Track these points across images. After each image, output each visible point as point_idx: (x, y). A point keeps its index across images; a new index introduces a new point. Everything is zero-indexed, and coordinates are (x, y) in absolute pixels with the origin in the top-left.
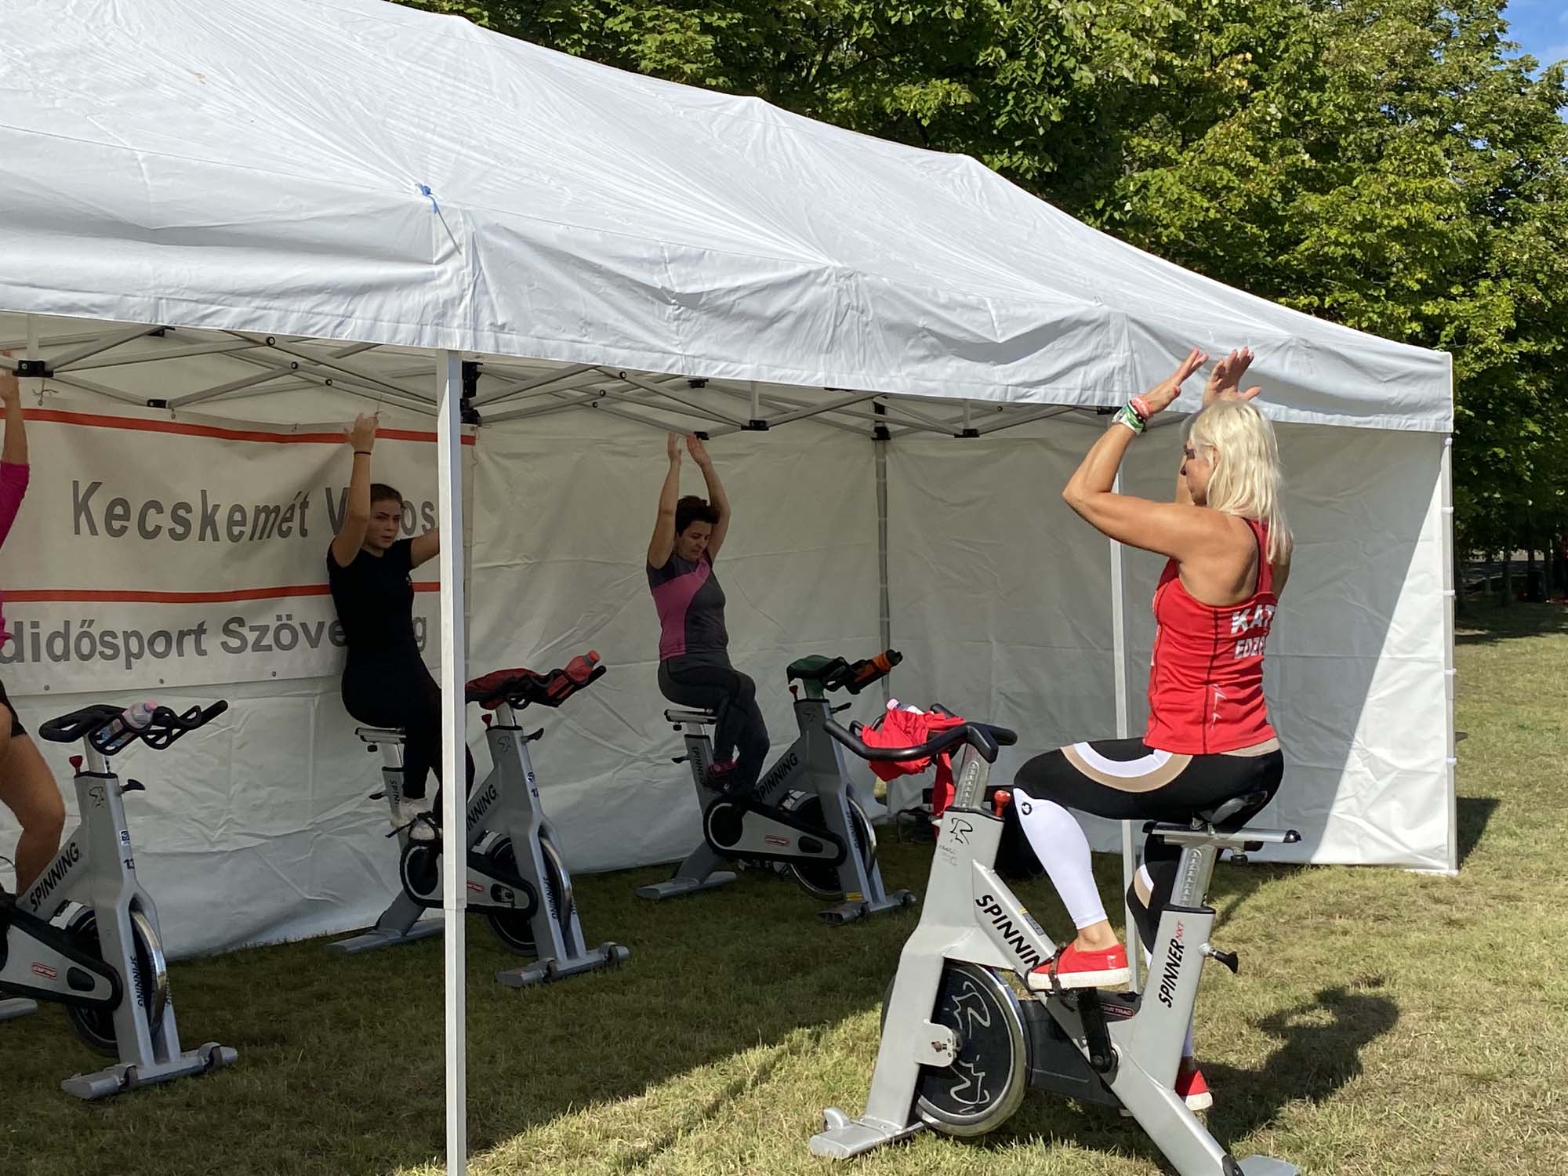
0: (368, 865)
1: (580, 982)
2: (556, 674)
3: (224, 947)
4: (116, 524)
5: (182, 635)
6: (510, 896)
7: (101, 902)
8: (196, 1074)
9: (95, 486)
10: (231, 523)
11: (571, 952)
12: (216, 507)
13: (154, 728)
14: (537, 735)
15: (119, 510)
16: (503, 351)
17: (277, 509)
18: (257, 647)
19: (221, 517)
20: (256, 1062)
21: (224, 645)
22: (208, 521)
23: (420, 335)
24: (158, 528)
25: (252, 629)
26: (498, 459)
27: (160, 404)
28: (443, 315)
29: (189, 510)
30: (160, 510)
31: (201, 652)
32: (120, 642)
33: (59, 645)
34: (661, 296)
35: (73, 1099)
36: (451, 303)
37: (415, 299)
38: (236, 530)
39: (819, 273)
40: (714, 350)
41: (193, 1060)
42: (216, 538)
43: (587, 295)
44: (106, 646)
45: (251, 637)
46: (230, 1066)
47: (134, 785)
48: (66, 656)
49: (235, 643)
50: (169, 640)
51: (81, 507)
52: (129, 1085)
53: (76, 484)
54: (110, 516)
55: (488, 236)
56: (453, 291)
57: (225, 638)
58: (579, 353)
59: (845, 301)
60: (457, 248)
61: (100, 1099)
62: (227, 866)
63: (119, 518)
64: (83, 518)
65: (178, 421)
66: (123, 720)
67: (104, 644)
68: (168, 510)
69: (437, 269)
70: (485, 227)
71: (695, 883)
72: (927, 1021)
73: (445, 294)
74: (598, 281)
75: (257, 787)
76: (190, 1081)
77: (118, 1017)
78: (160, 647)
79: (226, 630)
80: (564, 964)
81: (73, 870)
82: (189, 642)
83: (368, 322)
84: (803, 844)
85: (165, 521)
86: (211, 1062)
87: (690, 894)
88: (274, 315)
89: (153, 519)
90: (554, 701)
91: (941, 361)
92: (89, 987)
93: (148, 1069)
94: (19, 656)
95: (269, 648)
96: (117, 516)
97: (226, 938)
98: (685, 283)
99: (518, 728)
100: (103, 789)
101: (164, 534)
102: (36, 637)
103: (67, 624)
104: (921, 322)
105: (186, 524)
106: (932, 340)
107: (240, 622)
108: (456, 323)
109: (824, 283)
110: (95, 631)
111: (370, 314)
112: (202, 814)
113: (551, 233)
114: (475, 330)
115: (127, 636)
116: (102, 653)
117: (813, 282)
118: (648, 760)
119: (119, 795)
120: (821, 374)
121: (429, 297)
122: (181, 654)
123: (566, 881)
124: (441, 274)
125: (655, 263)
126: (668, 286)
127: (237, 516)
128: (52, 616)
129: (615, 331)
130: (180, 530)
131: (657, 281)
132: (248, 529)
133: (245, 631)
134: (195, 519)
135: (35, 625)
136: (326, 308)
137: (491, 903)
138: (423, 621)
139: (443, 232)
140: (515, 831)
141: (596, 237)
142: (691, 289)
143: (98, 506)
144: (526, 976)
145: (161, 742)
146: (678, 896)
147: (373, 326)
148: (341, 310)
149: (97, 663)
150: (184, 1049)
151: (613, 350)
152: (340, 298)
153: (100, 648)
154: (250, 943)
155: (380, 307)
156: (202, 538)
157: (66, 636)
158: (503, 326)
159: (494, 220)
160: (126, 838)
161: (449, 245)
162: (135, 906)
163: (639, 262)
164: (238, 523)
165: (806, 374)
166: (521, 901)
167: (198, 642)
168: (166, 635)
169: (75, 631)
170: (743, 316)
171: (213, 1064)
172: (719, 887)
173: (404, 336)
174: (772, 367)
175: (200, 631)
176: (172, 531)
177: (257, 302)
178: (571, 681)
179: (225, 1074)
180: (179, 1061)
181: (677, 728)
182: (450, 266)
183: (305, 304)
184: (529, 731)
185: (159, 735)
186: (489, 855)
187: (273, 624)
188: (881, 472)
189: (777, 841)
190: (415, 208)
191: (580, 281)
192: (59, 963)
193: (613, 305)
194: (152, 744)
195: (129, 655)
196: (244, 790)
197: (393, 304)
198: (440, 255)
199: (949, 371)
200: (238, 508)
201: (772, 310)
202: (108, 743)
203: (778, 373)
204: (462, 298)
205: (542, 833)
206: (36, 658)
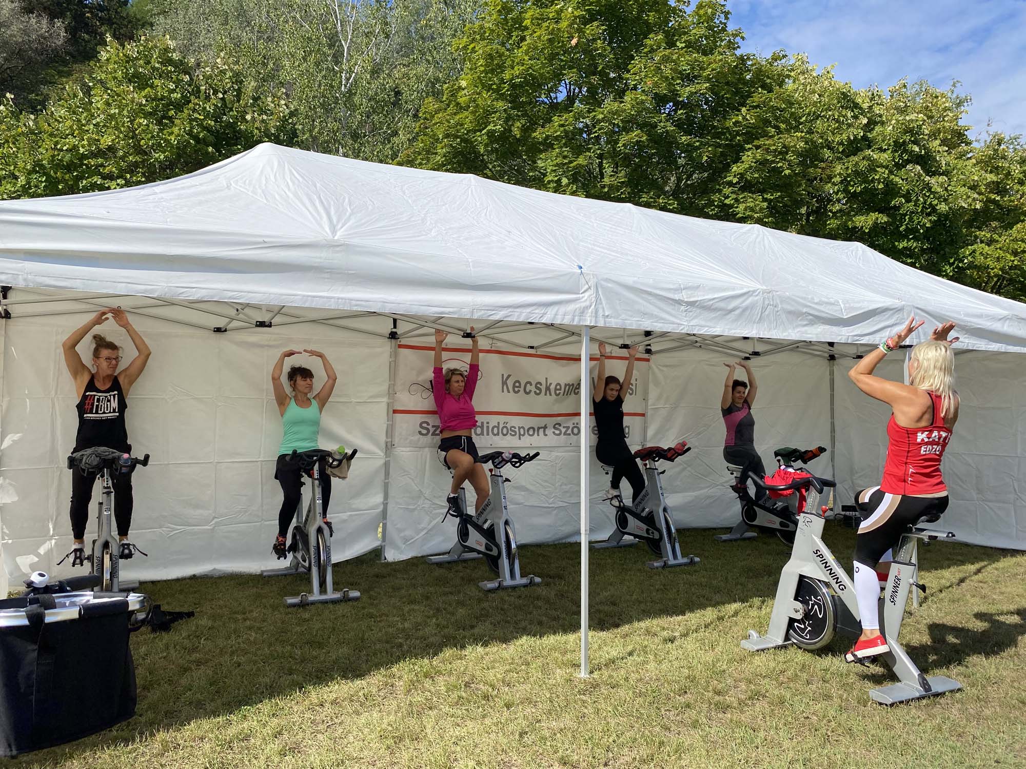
0: (608, 517)
1: (678, 569)
2: (670, 449)
3: (554, 541)
4: (516, 389)
5: (539, 428)
6: (653, 533)
7: (496, 521)
8: (525, 586)
9: (509, 376)
10: (556, 389)
11: (675, 557)
12: (551, 384)
13: (514, 460)
14: (663, 472)
15: (517, 384)
16: (607, 325)
17: (573, 384)
18: (565, 434)
19: (553, 387)
20: (548, 584)
21: (554, 432)
22: (548, 389)
23: (573, 320)
24: (530, 391)
25: (564, 427)
26: (661, 368)
27: (532, 347)
28: (583, 312)
29: (541, 385)
30: (531, 385)
31: (546, 435)
32: (517, 430)
33: (495, 431)
34: (679, 302)
35: (480, 590)
36: (587, 308)
37: (571, 307)
38: (558, 392)
39: (754, 291)
40: (703, 323)
41: (525, 581)
42: (550, 395)
43: (645, 303)
44: (511, 432)
45: (563, 430)
46: (538, 585)
47: (507, 480)
48: (498, 434)
49: (557, 432)
50: (534, 430)
51: (504, 383)
52: (500, 587)
53: (503, 375)
54: (514, 386)
55: (603, 283)
56: (588, 303)
57: (553, 430)
58: (640, 325)
59: (767, 302)
60: (590, 288)
61: (490, 591)
62: (555, 512)
63: (517, 387)
64: (505, 387)
65: (538, 353)
66: (502, 457)
68: (534, 386)
69: (581, 296)
70: (602, 280)
71: (738, 536)
72: (792, 600)
73: (584, 305)
74: (650, 298)
75: (566, 485)
76: (522, 589)
77: (499, 561)
78: (531, 432)
79: (554, 427)
80: (672, 561)
81: (489, 509)
82: (541, 431)
83: (552, 316)
84: (781, 524)
85: (533, 388)
86: (530, 583)
87: (736, 540)
88: (516, 314)
89: (528, 388)
90: (671, 459)
91: (815, 326)
92: (491, 550)
93: (508, 582)
94: (482, 434)
95: (569, 434)
96: (517, 385)
97: (554, 538)
98: (690, 297)
99: (656, 469)
100: (498, 481)
101: (532, 393)
102: (488, 427)
103: (499, 423)
104: (805, 310)
105: (540, 390)
106: (811, 317)
107: (560, 425)
108: (588, 315)
109: (757, 295)
110: (509, 426)
111: (554, 312)
112: (545, 493)
113: (630, 281)
114: (596, 317)
115: (519, 428)
116: (510, 434)
117: (752, 295)
118: (723, 486)
119: (503, 483)
120: (754, 332)
121: (577, 306)
122: (538, 435)
123: (673, 531)
124: (583, 297)
125: (676, 290)
126: (682, 298)
127: (558, 387)
128: (494, 420)
129: (656, 316)
130: (538, 392)
131: (677, 297)
132: (562, 391)
133: (561, 428)
134: (543, 388)
135: (488, 423)
136: (537, 311)
137: (646, 535)
138: (629, 427)
139: (584, 282)
140: (654, 508)
141: (651, 281)
142: (692, 300)
143: (510, 383)
144: (655, 564)
145: (518, 465)
146: (731, 540)
147: (554, 317)
148: (542, 312)
149: (509, 437)
150: (522, 576)
151: (655, 324)
152: (541, 308)
154: (564, 541)
155: (557, 311)
156: (546, 395)
157: (498, 427)
158: (608, 316)
159: (606, 277)
160: (505, 498)
161: (587, 286)
162: (507, 523)
163: (669, 290)
164: (558, 390)
165: (746, 332)
166: (657, 536)
167: (544, 431)
168: (533, 428)
169: (501, 426)
170: (716, 310)
171: (531, 583)
172: (749, 539)
173: (566, 321)
174: (730, 329)
175: (545, 427)
176: (535, 392)
177: (510, 310)
178: (676, 453)
179: (535, 587)
180: (519, 580)
181: (732, 474)
182: (587, 294)
183: (529, 310)
184: (660, 471)
185: (516, 462)
186: (646, 517)
187: (572, 426)
188: (832, 373)
189: (771, 522)
190: (574, 273)
191: (643, 298)
192: (484, 541)
193: (656, 306)
194: (514, 466)
195: (520, 435)
196: (561, 485)
197: (562, 309)
198: (583, 290)
199: (819, 330)
200: (558, 384)
201: (731, 306)
202: (498, 464)
203: (733, 331)
204: (591, 306)
205: (665, 510)
206: (488, 434)
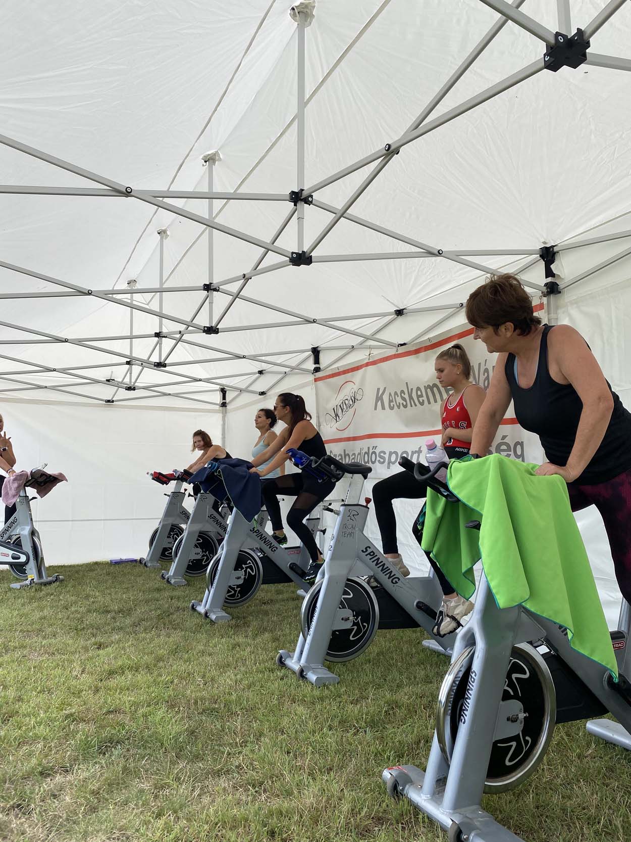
4: (392, 404)
12: (412, 389)
15: (391, 398)
19: (414, 394)
32: (387, 456)
33: (366, 458)
42: (415, 405)
51: (379, 398)
53: (378, 389)
54: (390, 401)
64: (379, 403)
67: (381, 457)
68: (400, 395)
105: (405, 400)
110: (377, 451)
115: (391, 453)
116: (379, 461)
127: (419, 393)
130: (404, 403)
134: (407, 397)
149: (377, 466)
153: (378, 458)
156: (411, 405)
157: (368, 454)
169: (371, 452)
195: (390, 462)
200: (418, 389)
